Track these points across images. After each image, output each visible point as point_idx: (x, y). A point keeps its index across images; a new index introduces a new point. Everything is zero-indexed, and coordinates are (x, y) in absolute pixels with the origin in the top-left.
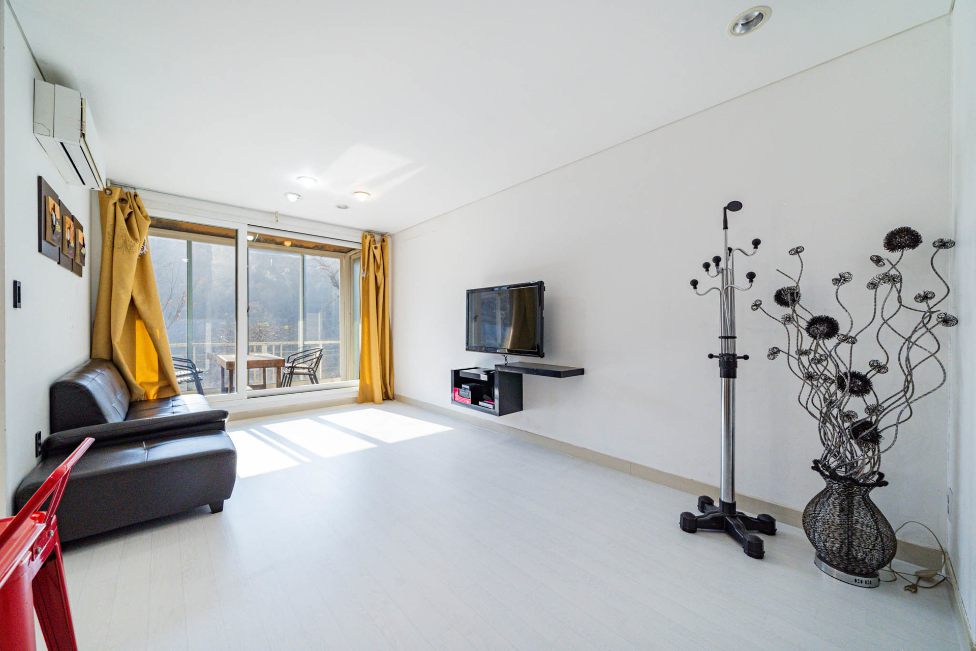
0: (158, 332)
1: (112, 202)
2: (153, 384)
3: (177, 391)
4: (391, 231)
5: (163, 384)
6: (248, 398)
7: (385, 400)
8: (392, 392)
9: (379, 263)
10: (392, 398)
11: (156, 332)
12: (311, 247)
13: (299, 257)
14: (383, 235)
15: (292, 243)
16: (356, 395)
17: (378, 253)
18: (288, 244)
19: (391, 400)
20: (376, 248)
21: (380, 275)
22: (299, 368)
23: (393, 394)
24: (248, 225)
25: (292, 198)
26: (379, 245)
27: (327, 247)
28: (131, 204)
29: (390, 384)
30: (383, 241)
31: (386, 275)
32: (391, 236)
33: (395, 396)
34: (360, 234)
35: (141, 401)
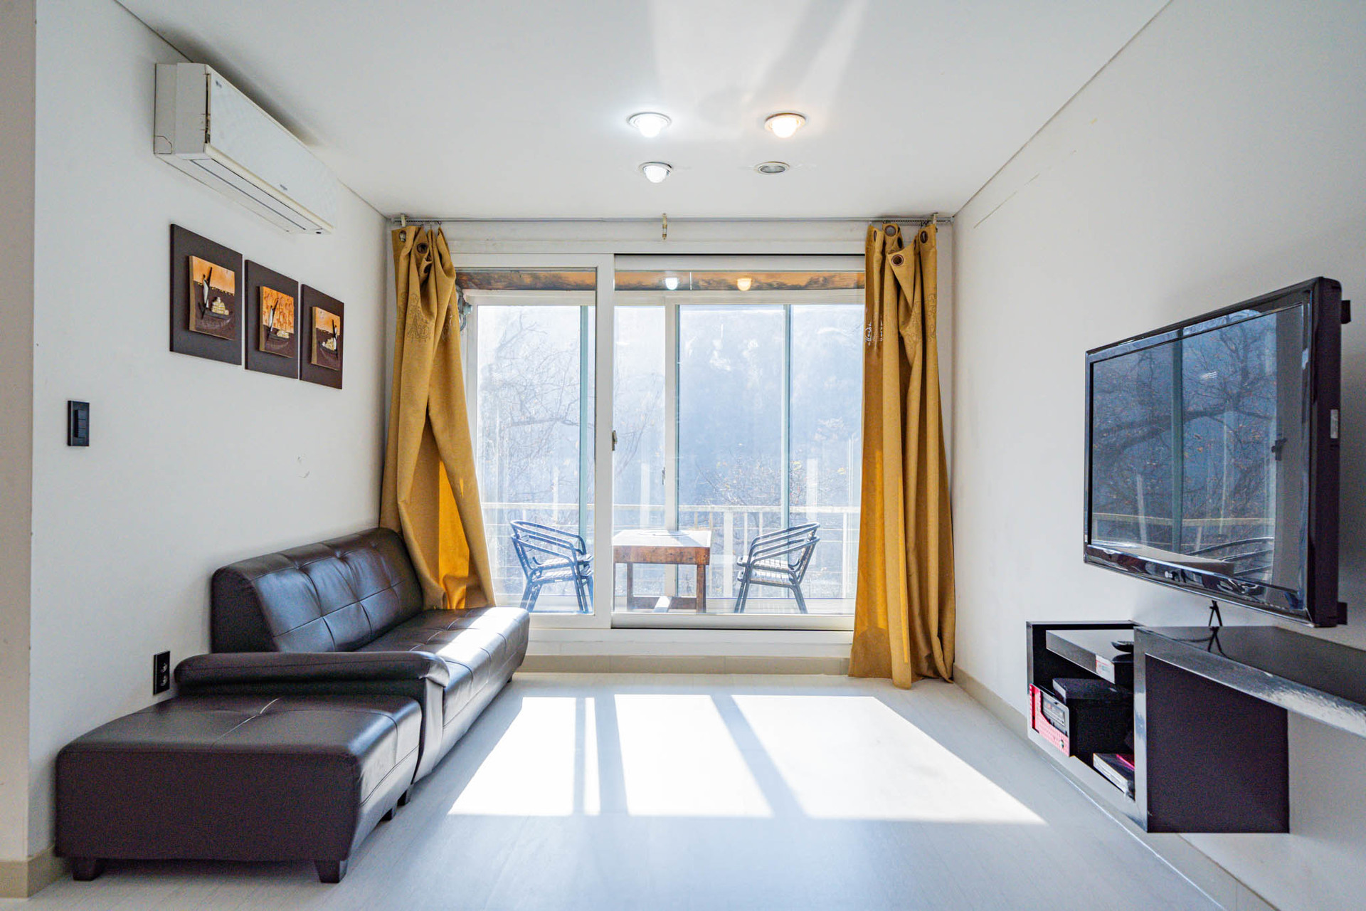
0: (461, 482)
1: (405, 252)
2: (460, 580)
3: (489, 599)
4: (946, 208)
5: (471, 582)
6: (612, 628)
7: (926, 677)
8: (949, 661)
9: (910, 300)
10: (946, 676)
11: (459, 484)
12: (803, 284)
13: (780, 311)
14: (924, 222)
15: (754, 280)
16: (847, 654)
17: (904, 273)
18: (744, 284)
19: (945, 681)
20: (898, 261)
21: (912, 333)
22: (763, 568)
23: (952, 666)
24: (615, 254)
25: (656, 174)
26: (907, 254)
27: (837, 279)
28: (431, 252)
29: (940, 635)
30: (924, 238)
31: (930, 331)
32: (949, 221)
33: (956, 675)
34: (861, 232)
35: (438, 609)
